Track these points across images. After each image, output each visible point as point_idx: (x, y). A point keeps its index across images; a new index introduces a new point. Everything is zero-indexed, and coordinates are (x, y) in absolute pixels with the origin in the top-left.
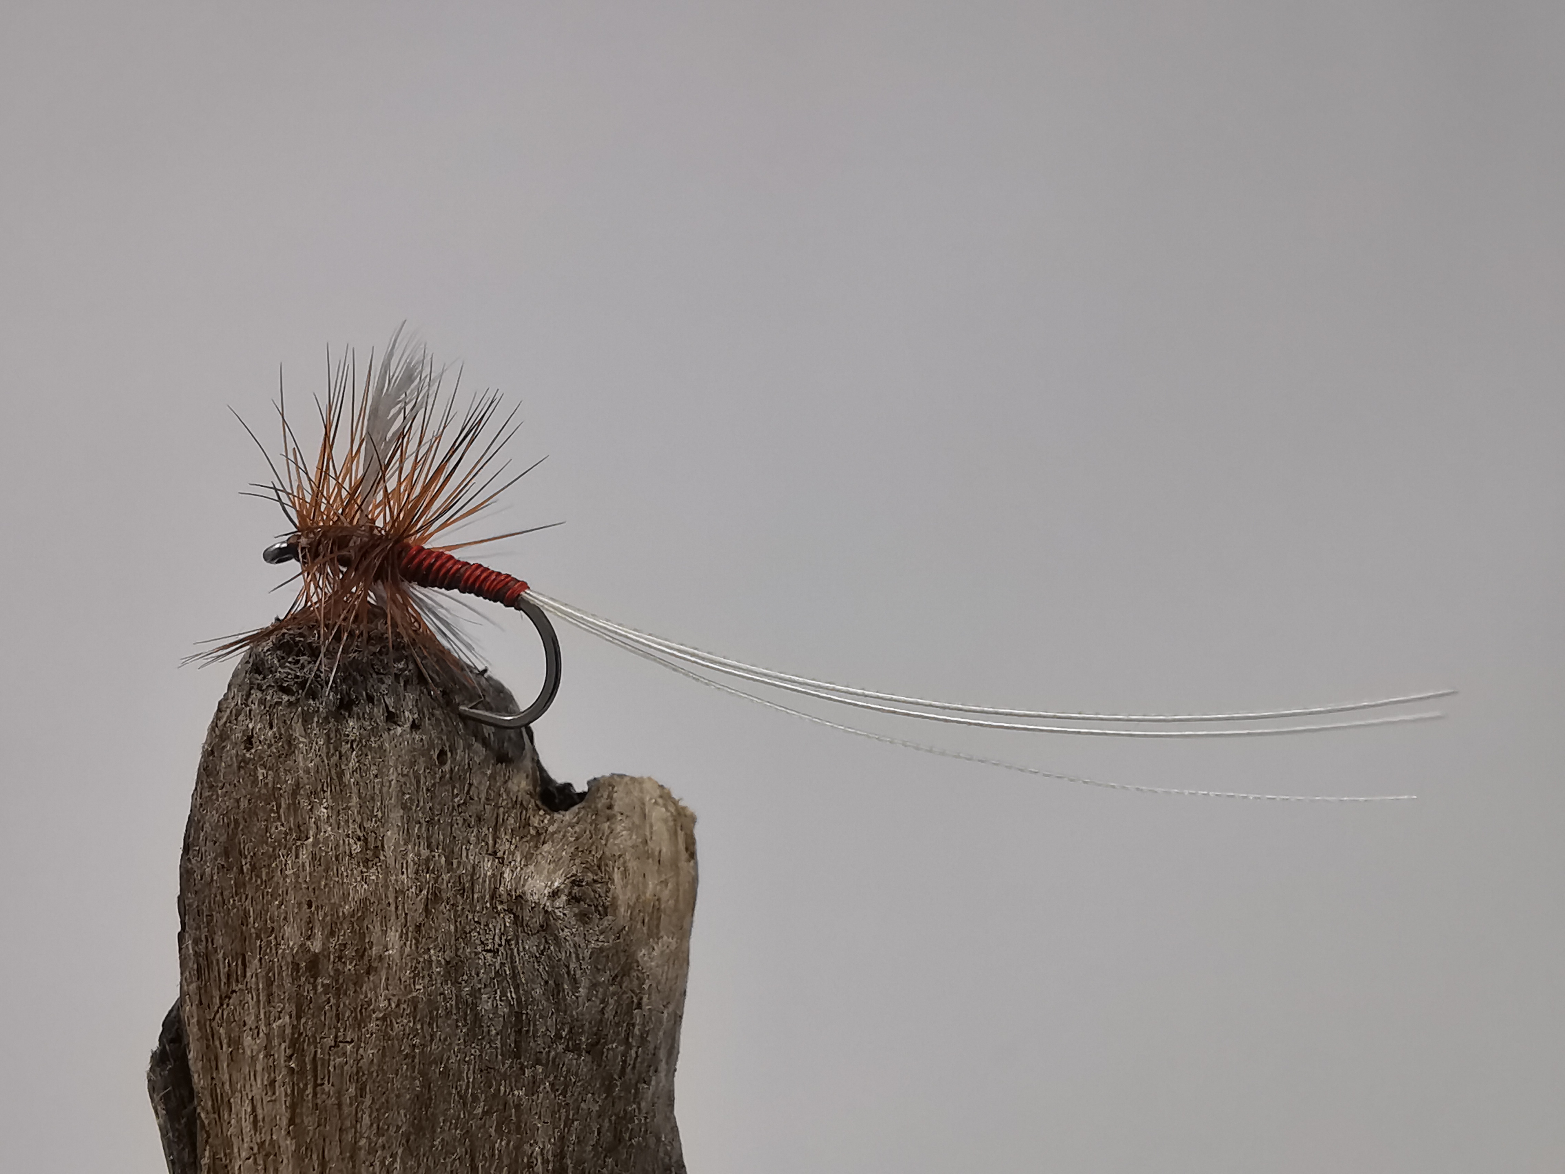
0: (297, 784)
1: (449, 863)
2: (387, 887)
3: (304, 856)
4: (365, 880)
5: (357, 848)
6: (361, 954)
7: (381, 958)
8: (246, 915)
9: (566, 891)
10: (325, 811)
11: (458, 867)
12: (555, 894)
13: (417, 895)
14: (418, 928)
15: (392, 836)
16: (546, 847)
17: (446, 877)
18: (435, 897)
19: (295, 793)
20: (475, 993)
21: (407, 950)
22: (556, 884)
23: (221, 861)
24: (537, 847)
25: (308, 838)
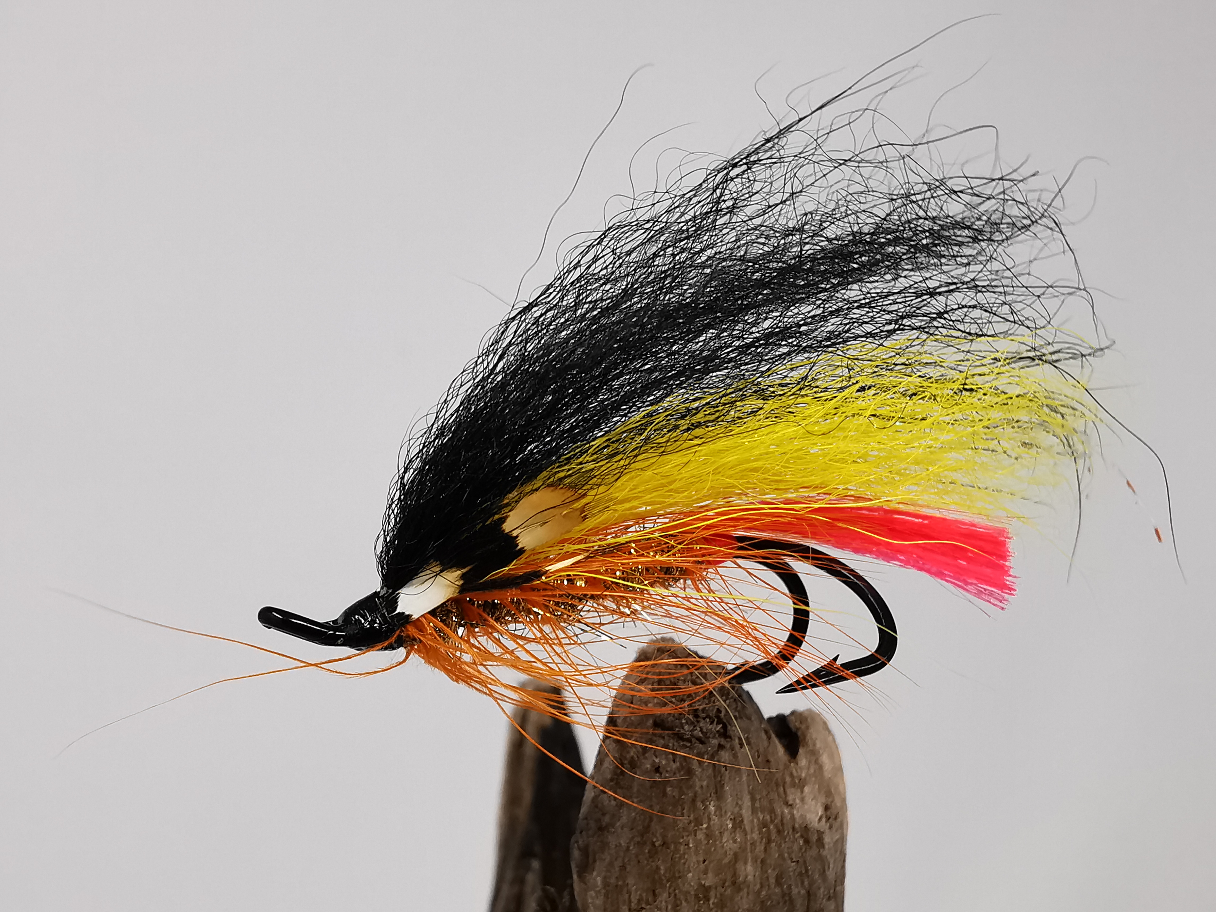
0: (695, 796)
1: (771, 817)
2: (746, 843)
3: (700, 836)
4: (735, 841)
5: (730, 826)
6: (734, 883)
7: (745, 882)
8: (658, 868)
9: (824, 816)
10: (713, 808)
11: (775, 819)
12: (820, 819)
13: (761, 842)
14: (763, 861)
15: (746, 813)
16: (806, 789)
17: (772, 827)
18: (769, 841)
19: (694, 801)
20: (790, 887)
21: (757, 874)
22: (820, 814)
23: (638, 839)
24: (802, 792)
25: (702, 825)
